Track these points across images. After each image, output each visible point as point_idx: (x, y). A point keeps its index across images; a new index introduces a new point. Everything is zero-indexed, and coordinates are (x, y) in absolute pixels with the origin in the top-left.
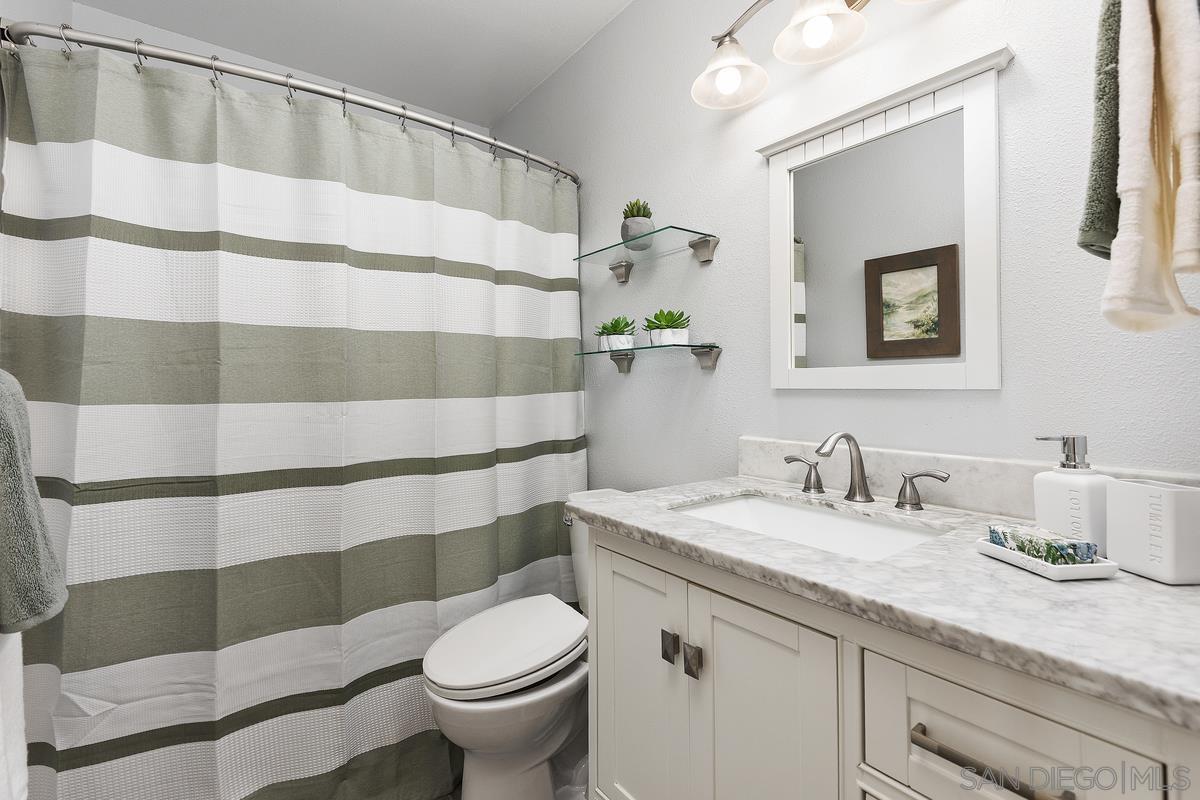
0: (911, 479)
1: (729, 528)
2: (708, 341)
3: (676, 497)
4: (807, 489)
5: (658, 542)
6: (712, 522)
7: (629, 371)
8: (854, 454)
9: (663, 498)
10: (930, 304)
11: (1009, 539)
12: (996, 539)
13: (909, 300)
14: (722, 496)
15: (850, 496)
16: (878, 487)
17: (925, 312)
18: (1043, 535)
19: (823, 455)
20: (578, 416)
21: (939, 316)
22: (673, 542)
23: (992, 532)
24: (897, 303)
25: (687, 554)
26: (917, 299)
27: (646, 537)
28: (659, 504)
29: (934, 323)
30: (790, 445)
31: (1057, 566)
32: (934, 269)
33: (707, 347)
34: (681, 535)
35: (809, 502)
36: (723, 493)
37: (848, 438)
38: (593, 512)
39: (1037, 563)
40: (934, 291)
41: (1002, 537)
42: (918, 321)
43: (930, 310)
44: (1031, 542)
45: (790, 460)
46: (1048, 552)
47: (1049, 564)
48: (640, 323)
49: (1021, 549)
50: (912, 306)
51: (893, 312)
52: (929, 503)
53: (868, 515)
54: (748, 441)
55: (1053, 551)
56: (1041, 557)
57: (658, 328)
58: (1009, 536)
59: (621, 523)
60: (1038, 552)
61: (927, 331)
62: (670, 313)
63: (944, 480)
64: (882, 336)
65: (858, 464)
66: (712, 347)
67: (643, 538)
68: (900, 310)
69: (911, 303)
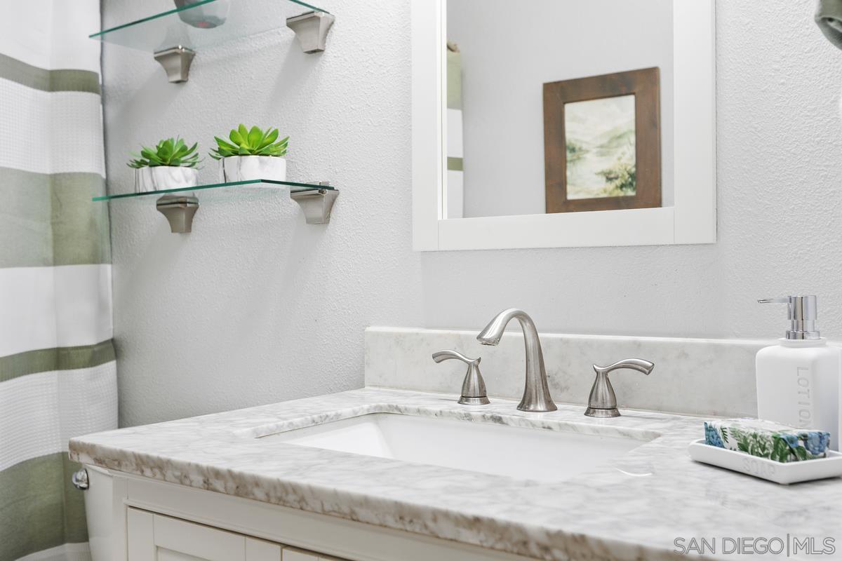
0: (606, 373)
1: (347, 456)
2: (316, 179)
3: (266, 420)
4: (465, 398)
5: (231, 485)
6: (320, 450)
7: (188, 228)
8: (531, 342)
9: (242, 423)
10: (625, 148)
11: (730, 438)
12: (713, 437)
13: (599, 143)
14: (338, 416)
15: (524, 405)
16: (562, 390)
17: (619, 159)
18: (767, 426)
19: (488, 343)
20: (101, 307)
21: (637, 166)
22: (257, 482)
23: (709, 429)
24: (584, 147)
25: (280, 499)
26: (610, 142)
27: (211, 479)
28: (237, 431)
29: (631, 175)
30: (440, 336)
31: (786, 464)
32: (631, 99)
33: (315, 187)
34: (270, 470)
35: (468, 417)
36: (339, 412)
37: (522, 317)
38: (118, 448)
39: (763, 463)
40: (631, 131)
41: (720, 434)
42: (610, 173)
43: (625, 158)
44: (755, 436)
45: (440, 357)
46: (776, 447)
47: (777, 463)
48: (206, 148)
49: (743, 448)
50: (604, 150)
51: (579, 158)
52: (628, 407)
53: (549, 428)
54: (378, 334)
55: (781, 445)
56: (766, 456)
57: (236, 153)
58: (728, 433)
59: (169, 462)
60: (764, 448)
61: (622, 186)
62: (255, 130)
63: (647, 370)
64: (565, 192)
65: (536, 355)
66: (322, 188)
67: (206, 482)
68: (588, 156)
69: (602, 147)
